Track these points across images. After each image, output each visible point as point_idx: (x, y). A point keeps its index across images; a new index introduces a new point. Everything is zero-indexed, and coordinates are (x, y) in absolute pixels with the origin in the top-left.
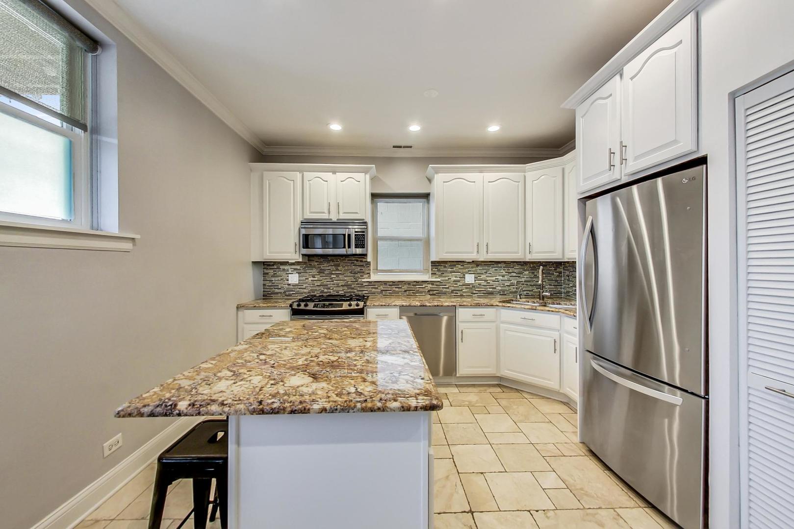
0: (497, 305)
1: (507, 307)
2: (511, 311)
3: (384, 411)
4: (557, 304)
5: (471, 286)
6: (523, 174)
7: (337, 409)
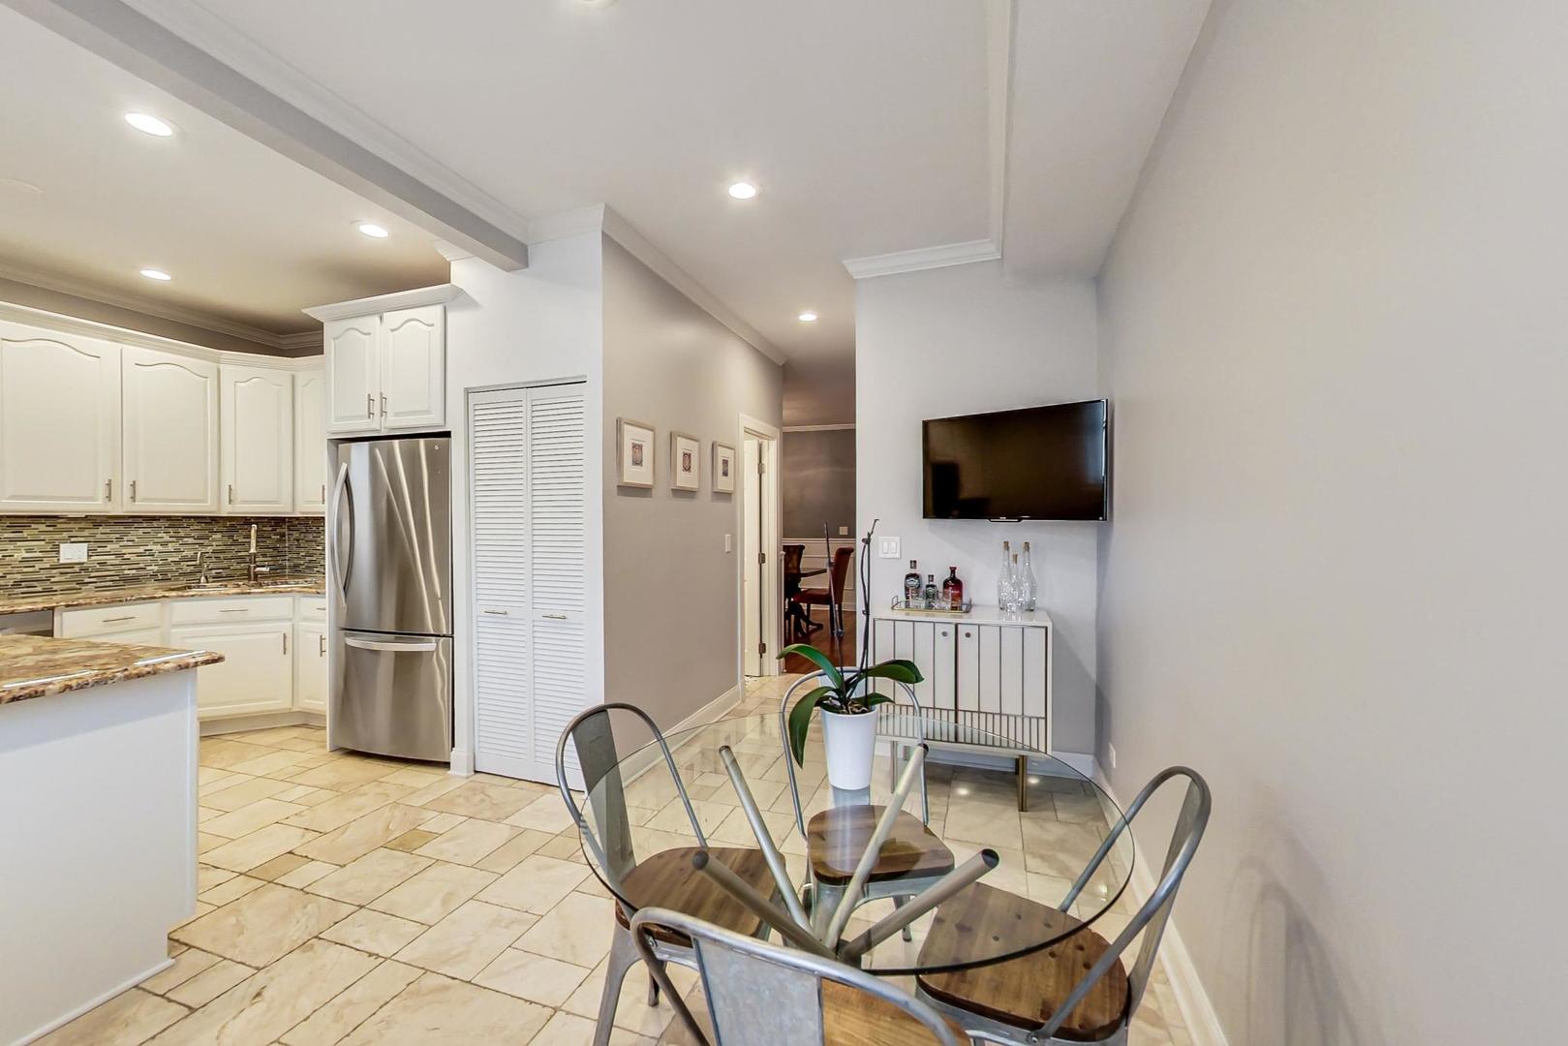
0: (164, 596)
1: (188, 596)
2: (195, 603)
3: (155, 673)
4: (282, 583)
5: (77, 569)
6: (215, 364)
7: (87, 684)
